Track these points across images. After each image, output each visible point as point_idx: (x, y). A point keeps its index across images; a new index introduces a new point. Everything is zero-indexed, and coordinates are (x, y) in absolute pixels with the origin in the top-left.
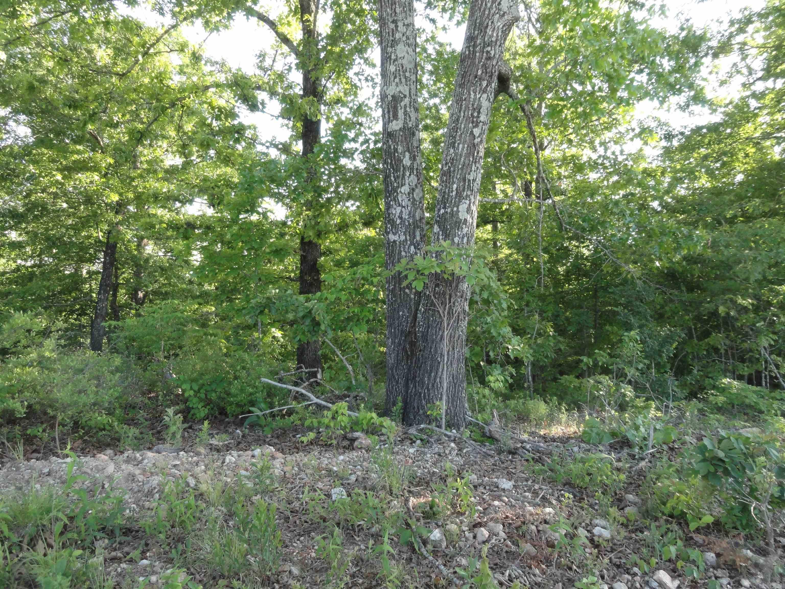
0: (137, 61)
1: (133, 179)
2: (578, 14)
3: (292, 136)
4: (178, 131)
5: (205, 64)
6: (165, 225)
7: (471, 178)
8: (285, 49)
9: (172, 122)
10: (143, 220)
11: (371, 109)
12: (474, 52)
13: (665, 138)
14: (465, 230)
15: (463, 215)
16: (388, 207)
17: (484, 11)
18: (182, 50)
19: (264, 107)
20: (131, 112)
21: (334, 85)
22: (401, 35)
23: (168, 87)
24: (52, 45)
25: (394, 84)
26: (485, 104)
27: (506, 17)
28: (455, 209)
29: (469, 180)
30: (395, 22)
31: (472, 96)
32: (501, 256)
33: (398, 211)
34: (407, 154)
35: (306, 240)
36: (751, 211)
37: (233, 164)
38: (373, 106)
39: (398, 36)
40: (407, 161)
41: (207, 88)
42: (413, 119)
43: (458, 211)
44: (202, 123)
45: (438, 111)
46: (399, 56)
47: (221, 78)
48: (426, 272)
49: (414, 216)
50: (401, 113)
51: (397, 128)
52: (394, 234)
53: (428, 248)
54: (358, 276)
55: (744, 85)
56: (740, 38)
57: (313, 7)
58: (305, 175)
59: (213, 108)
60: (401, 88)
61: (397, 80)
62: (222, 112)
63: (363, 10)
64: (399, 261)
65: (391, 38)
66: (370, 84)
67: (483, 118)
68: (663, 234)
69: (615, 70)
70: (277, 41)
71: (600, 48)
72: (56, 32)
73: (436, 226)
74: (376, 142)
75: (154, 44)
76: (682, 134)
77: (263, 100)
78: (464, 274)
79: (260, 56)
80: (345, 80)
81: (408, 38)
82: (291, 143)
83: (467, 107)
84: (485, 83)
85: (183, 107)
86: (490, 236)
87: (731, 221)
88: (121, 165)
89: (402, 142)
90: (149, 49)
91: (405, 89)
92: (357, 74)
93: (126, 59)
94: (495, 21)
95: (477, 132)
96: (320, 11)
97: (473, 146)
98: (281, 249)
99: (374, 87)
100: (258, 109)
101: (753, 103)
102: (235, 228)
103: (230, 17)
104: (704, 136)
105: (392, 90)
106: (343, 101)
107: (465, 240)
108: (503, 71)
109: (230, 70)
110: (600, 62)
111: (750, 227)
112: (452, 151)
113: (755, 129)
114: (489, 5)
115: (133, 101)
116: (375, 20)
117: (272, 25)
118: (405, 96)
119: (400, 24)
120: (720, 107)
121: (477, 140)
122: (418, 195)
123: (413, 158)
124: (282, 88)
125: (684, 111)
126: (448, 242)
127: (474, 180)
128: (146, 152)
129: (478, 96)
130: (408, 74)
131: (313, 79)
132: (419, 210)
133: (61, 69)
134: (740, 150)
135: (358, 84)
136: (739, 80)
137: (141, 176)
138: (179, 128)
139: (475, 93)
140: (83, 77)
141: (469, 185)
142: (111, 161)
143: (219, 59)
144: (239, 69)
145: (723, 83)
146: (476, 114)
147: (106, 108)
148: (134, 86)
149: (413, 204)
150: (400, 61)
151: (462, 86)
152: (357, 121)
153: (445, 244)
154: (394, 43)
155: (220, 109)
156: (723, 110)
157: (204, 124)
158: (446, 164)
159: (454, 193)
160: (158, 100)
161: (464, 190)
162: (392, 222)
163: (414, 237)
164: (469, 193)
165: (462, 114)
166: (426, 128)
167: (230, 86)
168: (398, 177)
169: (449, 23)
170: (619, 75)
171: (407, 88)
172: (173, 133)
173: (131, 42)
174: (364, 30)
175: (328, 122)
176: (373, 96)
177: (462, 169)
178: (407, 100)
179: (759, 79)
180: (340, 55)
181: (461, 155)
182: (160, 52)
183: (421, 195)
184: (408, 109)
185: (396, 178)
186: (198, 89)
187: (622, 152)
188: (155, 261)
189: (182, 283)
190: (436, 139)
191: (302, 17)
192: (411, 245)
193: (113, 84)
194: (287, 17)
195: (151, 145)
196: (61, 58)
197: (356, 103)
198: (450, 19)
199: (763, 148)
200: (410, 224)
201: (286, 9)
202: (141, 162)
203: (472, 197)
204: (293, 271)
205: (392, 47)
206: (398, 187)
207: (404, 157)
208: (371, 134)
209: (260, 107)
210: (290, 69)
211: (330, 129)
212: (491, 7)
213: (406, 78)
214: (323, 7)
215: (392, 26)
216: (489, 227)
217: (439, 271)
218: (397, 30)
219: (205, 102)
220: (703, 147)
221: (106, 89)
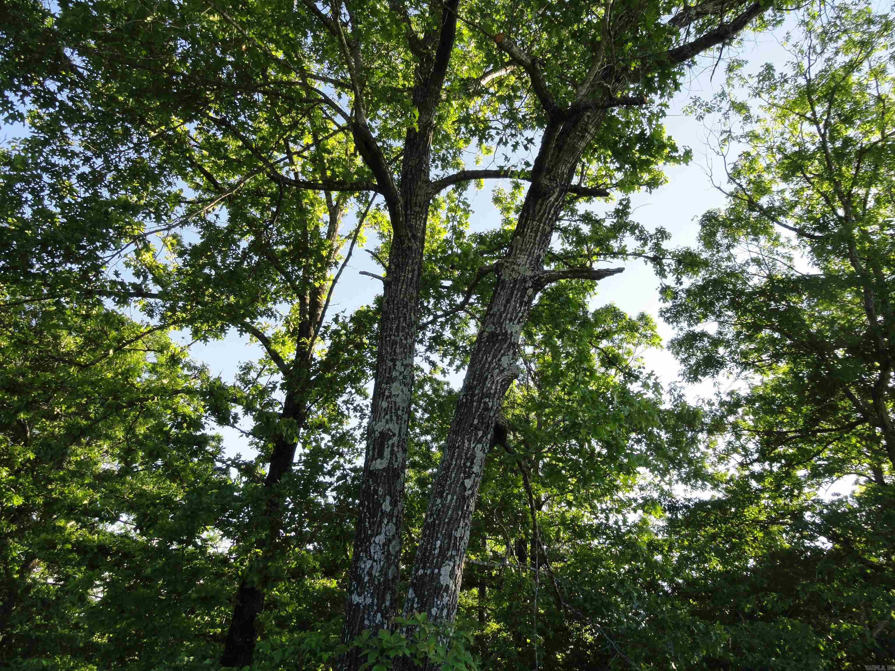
0: (106, 355)
1: (50, 482)
2: (576, 380)
3: (259, 456)
4: (128, 433)
5: (182, 368)
6: (69, 546)
7: (458, 535)
8: (274, 365)
9: (124, 422)
10: (43, 536)
11: (355, 440)
12: (472, 402)
13: (669, 509)
14: (446, 599)
15: (445, 580)
16: (357, 557)
17: (485, 364)
18: (161, 351)
19: (236, 422)
20: (79, 405)
21: (319, 410)
22: (398, 374)
23: (133, 385)
24: (16, 325)
25: (384, 421)
26: (480, 455)
27: (506, 373)
28: (436, 571)
29: (456, 538)
30: (394, 361)
31: (466, 445)
32: (488, 631)
33: (368, 566)
34: (388, 498)
35: (248, 586)
36: (770, 606)
37: (181, 480)
38: (358, 437)
39: (394, 374)
40: (386, 506)
41: (177, 392)
42: (400, 460)
43: (439, 574)
44: (159, 428)
45: (428, 448)
46: (394, 393)
47: (197, 384)
48: (392, 654)
49: (386, 574)
50: (387, 452)
51: (381, 467)
52: (359, 595)
53: (399, 619)
54: (303, 646)
55: (742, 464)
56: (731, 419)
57: (312, 332)
58: (265, 508)
59: (176, 415)
60: (390, 426)
61: (388, 417)
62: (186, 421)
63: (363, 344)
64: (359, 633)
65: (387, 375)
66: (358, 414)
67: (476, 469)
68: (677, 626)
69: (614, 438)
70: (267, 357)
71: (598, 416)
72: (26, 313)
73: (411, 591)
74: (353, 479)
75: (132, 341)
76: (687, 507)
77: (236, 414)
78: (439, 661)
79: (245, 369)
80: (331, 407)
81: (405, 377)
82: (257, 464)
83: (460, 456)
84: (480, 434)
85: (142, 408)
86: (475, 603)
87: (751, 617)
88: (41, 462)
89: (384, 483)
90: (124, 345)
91: (394, 427)
92: (346, 402)
93: (94, 350)
94: (495, 374)
95: (468, 483)
96: (319, 338)
97: (463, 499)
98: (212, 597)
99: (362, 418)
100: (228, 424)
101: (754, 484)
102: (161, 562)
103: (222, 330)
104: (708, 512)
105: (380, 427)
106: (325, 427)
107: (445, 611)
108: (500, 423)
109: (208, 378)
110: (598, 428)
111: (772, 628)
112: (439, 501)
113: (760, 511)
114: (489, 359)
115: (86, 393)
116: (373, 354)
117: (266, 342)
118: (394, 435)
119: (398, 363)
120: (722, 482)
121: (468, 493)
122: (394, 548)
123: (394, 503)
124: (260, 404)
125: (686, 484)
126: (424, 614)
127: (461, 538)
128: (79, 451)
129: (472, 446)
130: (400, 413)
131: (297, 401)
132: (393, 567)
133: (15, 351)
134: (747, 532)
135: (346, 413)
136: (737, 458)
137: (63, 479)
138: (130, 430)
139: (469, 441)
140: (37, 360)
141: (455, 543)
142: (32, 456)
143: (198, 365)
144: (219, 378)
145: (721, 459)
146: (468, 464)
147: (50, 398)
148: (93, 379)
149: (387, 558)
150: (393, 399)
151: (456, 432)
152: (338, 450)
153: (420, 617)
154: (391, 380)
155: (184, 416)
156: (724, 486)
157: (161, 431)
158: (432, 515)
159: (437, 551)
160: (116, 398)
161: (448, 549)
162: (359, 579)
163: (384, 601)
164: (454, 553)
165: (454, 462)
166: (414, 465)
167: (203, 394)
168: (374, 523)
169: (449, 368)
170: (618, 443)
171: (397, 427)
172: (120, 434)
173: (107, 335)
174: (361, 362)
175: (304, 447)
176: (360, 427)
177: (448, 523)
178: (395, 439)
179: (755, 461)
180: (332, 381)
181: (449, 508)
182: (136, 350)
183: (398, 548)
184: (395, 449)
185: (372, 524)
186: (166, 392)
187: (625, 521)
188: (39, 591)
189: (64, 628)
190: (424, 479)
191: (299, 338)
192: (377, 611)
193: (69, 373)
194: (282, 337)
195: (88, 444)
196: (19, 340)
197: (339, 431)
198: (450, 364)
199: (770, 533)
200: (379, 583)
201: (284, 329)
202: (70, 462)
203: (457, 559)
204: (220, 625)
205: (387, 384)
206: (372, 536)
207: (384, 501)
208: (350, 469)
209: (232, 421)
210: (274, 388)
211: (306, 455)
212: (491, 363)
213: (397, 416)
214: (322, 335)
215: (390, 364)
216: (475, 591)
217: (408, 653)
218: (394, 368)
219: (170, 408)
220: (709, 524)
221: (59, 378)
